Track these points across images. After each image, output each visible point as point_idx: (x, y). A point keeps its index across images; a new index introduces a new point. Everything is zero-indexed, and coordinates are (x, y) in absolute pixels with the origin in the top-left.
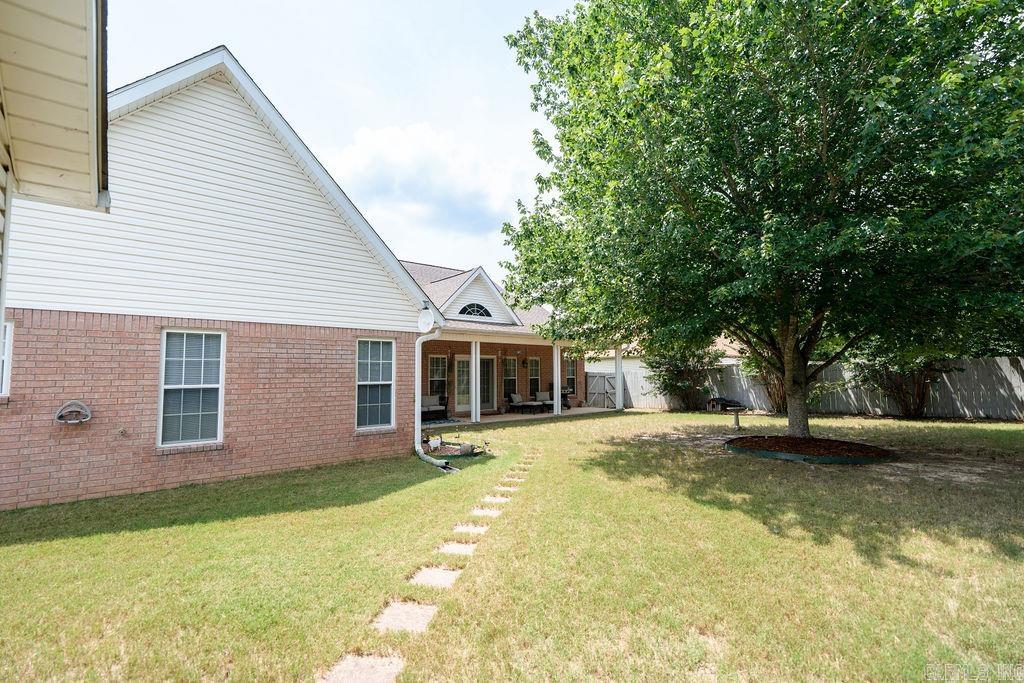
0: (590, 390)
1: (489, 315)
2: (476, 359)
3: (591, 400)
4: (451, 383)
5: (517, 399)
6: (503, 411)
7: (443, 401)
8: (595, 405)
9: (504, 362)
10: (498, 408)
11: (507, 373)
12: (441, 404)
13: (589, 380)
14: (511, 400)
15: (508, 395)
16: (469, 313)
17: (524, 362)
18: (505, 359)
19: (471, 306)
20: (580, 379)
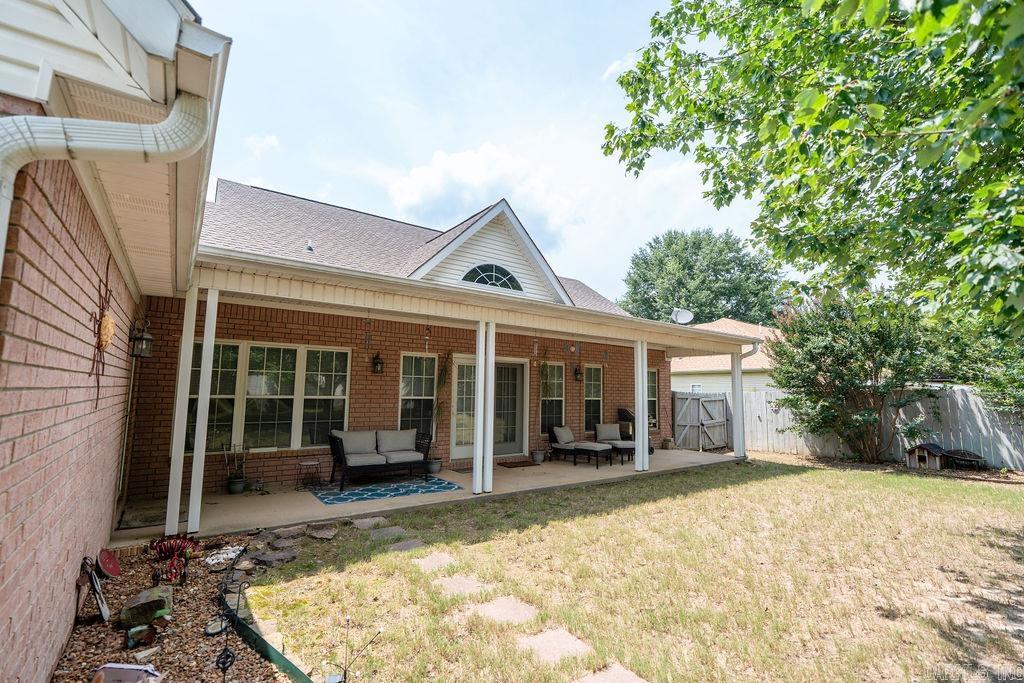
0: (679, 420)
1: (518, 287)
2: (485, 361)
3: (681, 434)
4: (444, 406)
5: (566, 436)
6: (540, 457)
7: (422, 442)
8: (685, 445)
9: (542, 372)
10: (532, 453)
11: (547, 389)
12: (416, 449)
13: (678, 404)
14: (553, 438)
15: (549, 428)
16: (482, 281)
17: (577, 372)
18: (545, 365)
19: (486, 268)
20: (665, 403)
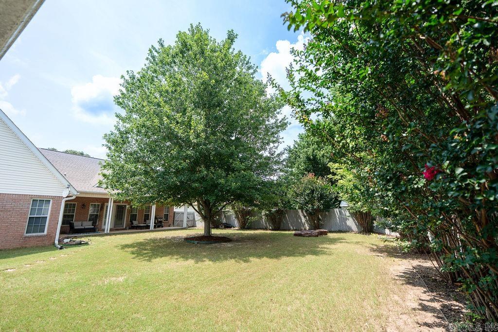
0: (175, 219)
2: (111, 206)
3: (176, 223)
4: (101, 216)
5: (135, 223)
7: (94, 224)
8: (178, 226)
10: (126, 227)
11: (133, 211)
12: (92, 225)
13: (176, 215)
15: (132, 221)
20: (171, 214)
